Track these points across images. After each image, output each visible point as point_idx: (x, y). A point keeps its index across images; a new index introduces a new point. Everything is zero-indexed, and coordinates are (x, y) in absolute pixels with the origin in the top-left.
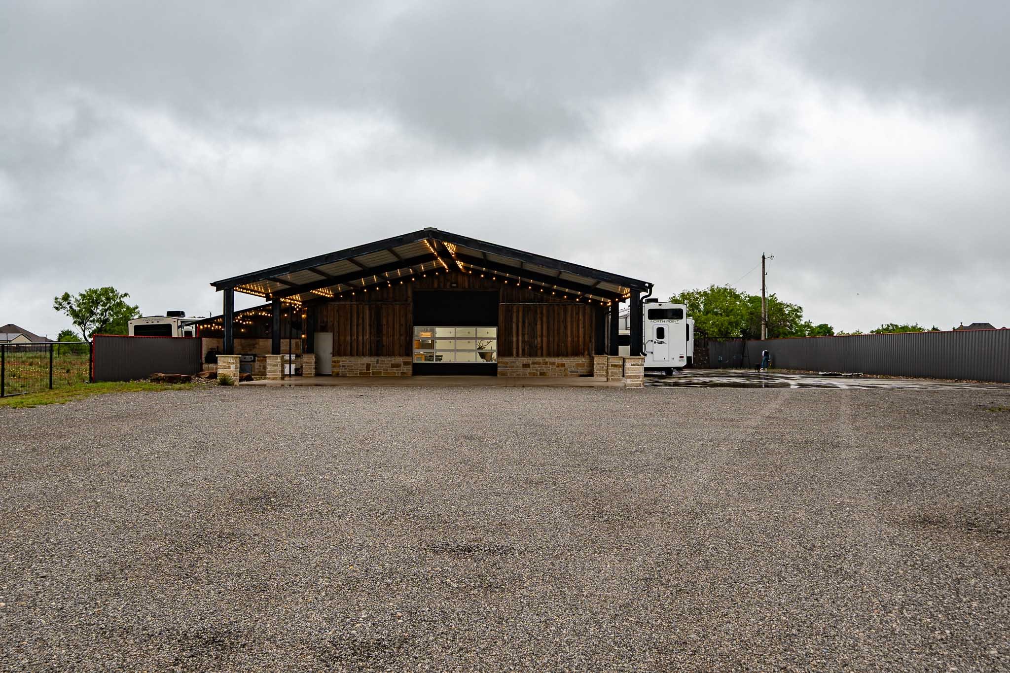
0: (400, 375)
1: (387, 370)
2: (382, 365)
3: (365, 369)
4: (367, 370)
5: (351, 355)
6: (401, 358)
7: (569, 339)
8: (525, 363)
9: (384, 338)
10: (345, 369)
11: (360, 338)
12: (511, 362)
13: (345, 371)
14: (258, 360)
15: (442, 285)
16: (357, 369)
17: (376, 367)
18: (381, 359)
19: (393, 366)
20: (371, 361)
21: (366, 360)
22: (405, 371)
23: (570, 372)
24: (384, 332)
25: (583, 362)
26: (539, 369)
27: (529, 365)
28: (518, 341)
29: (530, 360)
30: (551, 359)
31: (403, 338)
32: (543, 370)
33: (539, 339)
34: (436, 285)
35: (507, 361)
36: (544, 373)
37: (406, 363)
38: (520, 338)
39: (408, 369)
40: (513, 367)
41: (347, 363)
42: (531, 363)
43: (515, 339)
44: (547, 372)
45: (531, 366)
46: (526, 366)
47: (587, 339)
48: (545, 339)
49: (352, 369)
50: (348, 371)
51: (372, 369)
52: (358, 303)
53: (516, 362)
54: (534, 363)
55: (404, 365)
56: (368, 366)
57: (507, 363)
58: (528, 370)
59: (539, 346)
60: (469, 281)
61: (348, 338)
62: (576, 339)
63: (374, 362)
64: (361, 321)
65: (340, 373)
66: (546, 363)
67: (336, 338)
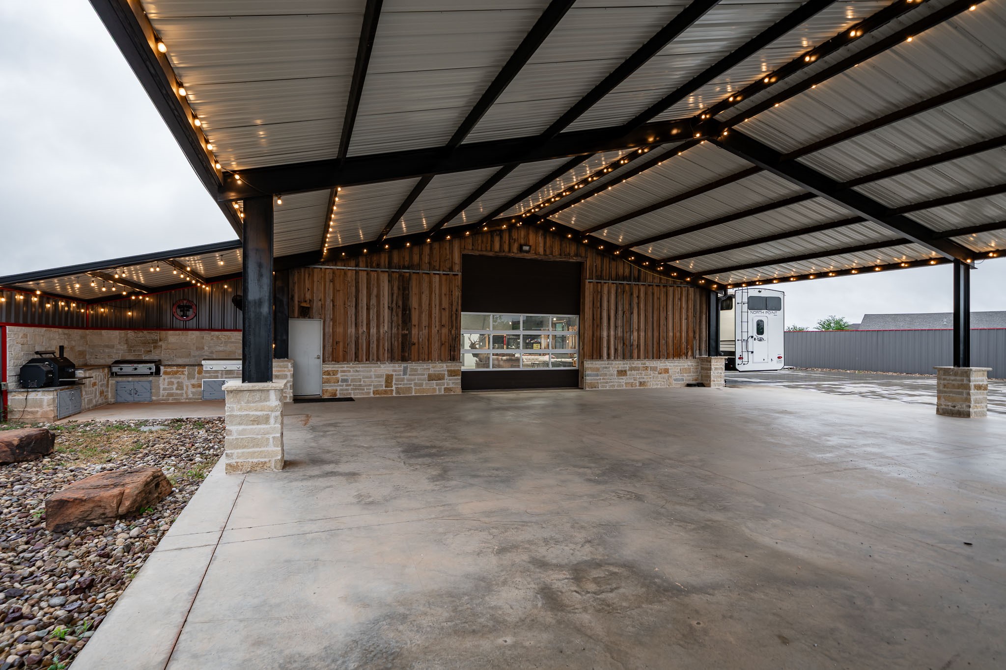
0: (443, 392)
1: (421, 385)
2: (413, 377)
3: (383, 383)
4: (386, 387)
5: (357, 359)
6: (444, 365)
7: (671, 334)
8: (620, 369)
9: (414, 331)
10: (347, 385)
11: (373, 331)
12: (604, 368)
13: (347, 390)
14: (166, 373)
15: (506, 248)
16: (370, 385)
17: (403, 380)
18: (411, 366)
19: (431, 378)
20: (395, 371)
21: (387, 368)
22: (451, 386)
23: (675, 380)
24: (415, 320)
25: (689, 366)
26: (638, 377)
27: (625, 371)
28: (609, 336)
29: (627, 364)
30: (651, 362)
31: (445, 331)
32: (644, 378)
33: (635, 334)
34: (497, 247)
35: (597, 366)
36: (644, 382)
37: (452, 373)
38: (612, 333)
39: (455, 383)
40: (606, 375)
41: (350, 375)
42: (628, 369)
43: (605, 334)
44: (648, 382)
45: (628, 373)
46: (622, 373)
47: (691, 334)
48: (642, 334)
49: (360, 385)
50: (353, 389)
51: (395, 384)
52: (369, 269)
53: (609, 368)
54: (631, 369)
55: (450, 375)
56: (389, 379)
57: (598, 369)
58: (624, 380)
59: (635, 343)
60: (545, 243)
61: (352, 330)
62: (678, 334)
63: (400, 371)
64: (373, 301)
65: (338, 392)
66: (646, 368)
67: (329, 330)
